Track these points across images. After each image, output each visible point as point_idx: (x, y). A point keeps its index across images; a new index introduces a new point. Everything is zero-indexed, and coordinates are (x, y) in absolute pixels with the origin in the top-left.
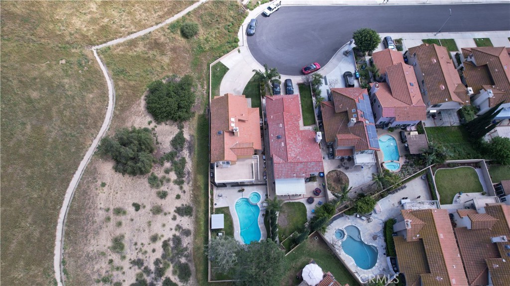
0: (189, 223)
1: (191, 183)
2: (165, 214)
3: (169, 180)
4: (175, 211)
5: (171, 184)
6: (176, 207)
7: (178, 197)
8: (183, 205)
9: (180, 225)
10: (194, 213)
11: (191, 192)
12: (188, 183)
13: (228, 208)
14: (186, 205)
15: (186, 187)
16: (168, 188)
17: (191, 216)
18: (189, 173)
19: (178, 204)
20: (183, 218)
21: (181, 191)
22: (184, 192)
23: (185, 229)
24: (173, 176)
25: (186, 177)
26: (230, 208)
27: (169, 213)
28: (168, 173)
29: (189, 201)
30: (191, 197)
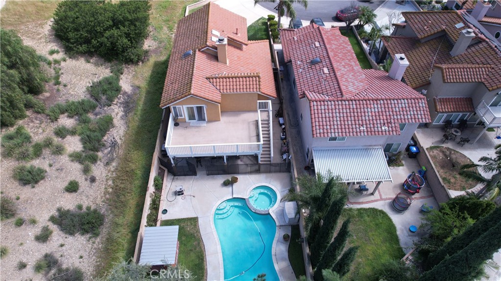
0: (85, 255)
1: (114, 164)
2: (20, 223)
3: (59, 151)
4: (52, 219)
5: (64, 159)
6: (59, 210)
7: (72, 188)
8: (80, 207)
9: (57, 256)
10: (104, 231)
11: (110, 182)
12: (107, 164)
13: (194, 220)
14: (88, 208)
15: (99, 170)
16: (51, 166)
17: (96, 235)
18: (114, 144)
19: (69, 202)
20: (70, 239)
21: (84, 177)
22: (93, 180)
23: (67, 270)
24: (73, 144)
25: (106, 151)
26: (200, 221)
27: (34, 222)
28: (63, 137)
29: (99, 201)
30: (106, 193)
